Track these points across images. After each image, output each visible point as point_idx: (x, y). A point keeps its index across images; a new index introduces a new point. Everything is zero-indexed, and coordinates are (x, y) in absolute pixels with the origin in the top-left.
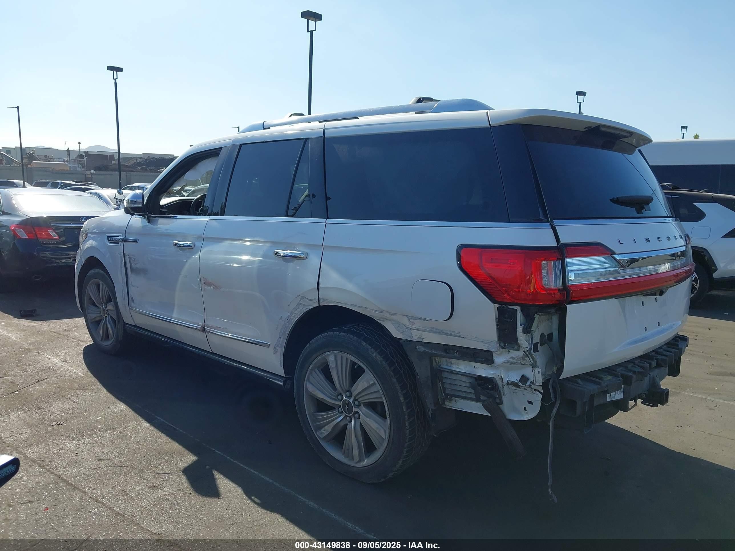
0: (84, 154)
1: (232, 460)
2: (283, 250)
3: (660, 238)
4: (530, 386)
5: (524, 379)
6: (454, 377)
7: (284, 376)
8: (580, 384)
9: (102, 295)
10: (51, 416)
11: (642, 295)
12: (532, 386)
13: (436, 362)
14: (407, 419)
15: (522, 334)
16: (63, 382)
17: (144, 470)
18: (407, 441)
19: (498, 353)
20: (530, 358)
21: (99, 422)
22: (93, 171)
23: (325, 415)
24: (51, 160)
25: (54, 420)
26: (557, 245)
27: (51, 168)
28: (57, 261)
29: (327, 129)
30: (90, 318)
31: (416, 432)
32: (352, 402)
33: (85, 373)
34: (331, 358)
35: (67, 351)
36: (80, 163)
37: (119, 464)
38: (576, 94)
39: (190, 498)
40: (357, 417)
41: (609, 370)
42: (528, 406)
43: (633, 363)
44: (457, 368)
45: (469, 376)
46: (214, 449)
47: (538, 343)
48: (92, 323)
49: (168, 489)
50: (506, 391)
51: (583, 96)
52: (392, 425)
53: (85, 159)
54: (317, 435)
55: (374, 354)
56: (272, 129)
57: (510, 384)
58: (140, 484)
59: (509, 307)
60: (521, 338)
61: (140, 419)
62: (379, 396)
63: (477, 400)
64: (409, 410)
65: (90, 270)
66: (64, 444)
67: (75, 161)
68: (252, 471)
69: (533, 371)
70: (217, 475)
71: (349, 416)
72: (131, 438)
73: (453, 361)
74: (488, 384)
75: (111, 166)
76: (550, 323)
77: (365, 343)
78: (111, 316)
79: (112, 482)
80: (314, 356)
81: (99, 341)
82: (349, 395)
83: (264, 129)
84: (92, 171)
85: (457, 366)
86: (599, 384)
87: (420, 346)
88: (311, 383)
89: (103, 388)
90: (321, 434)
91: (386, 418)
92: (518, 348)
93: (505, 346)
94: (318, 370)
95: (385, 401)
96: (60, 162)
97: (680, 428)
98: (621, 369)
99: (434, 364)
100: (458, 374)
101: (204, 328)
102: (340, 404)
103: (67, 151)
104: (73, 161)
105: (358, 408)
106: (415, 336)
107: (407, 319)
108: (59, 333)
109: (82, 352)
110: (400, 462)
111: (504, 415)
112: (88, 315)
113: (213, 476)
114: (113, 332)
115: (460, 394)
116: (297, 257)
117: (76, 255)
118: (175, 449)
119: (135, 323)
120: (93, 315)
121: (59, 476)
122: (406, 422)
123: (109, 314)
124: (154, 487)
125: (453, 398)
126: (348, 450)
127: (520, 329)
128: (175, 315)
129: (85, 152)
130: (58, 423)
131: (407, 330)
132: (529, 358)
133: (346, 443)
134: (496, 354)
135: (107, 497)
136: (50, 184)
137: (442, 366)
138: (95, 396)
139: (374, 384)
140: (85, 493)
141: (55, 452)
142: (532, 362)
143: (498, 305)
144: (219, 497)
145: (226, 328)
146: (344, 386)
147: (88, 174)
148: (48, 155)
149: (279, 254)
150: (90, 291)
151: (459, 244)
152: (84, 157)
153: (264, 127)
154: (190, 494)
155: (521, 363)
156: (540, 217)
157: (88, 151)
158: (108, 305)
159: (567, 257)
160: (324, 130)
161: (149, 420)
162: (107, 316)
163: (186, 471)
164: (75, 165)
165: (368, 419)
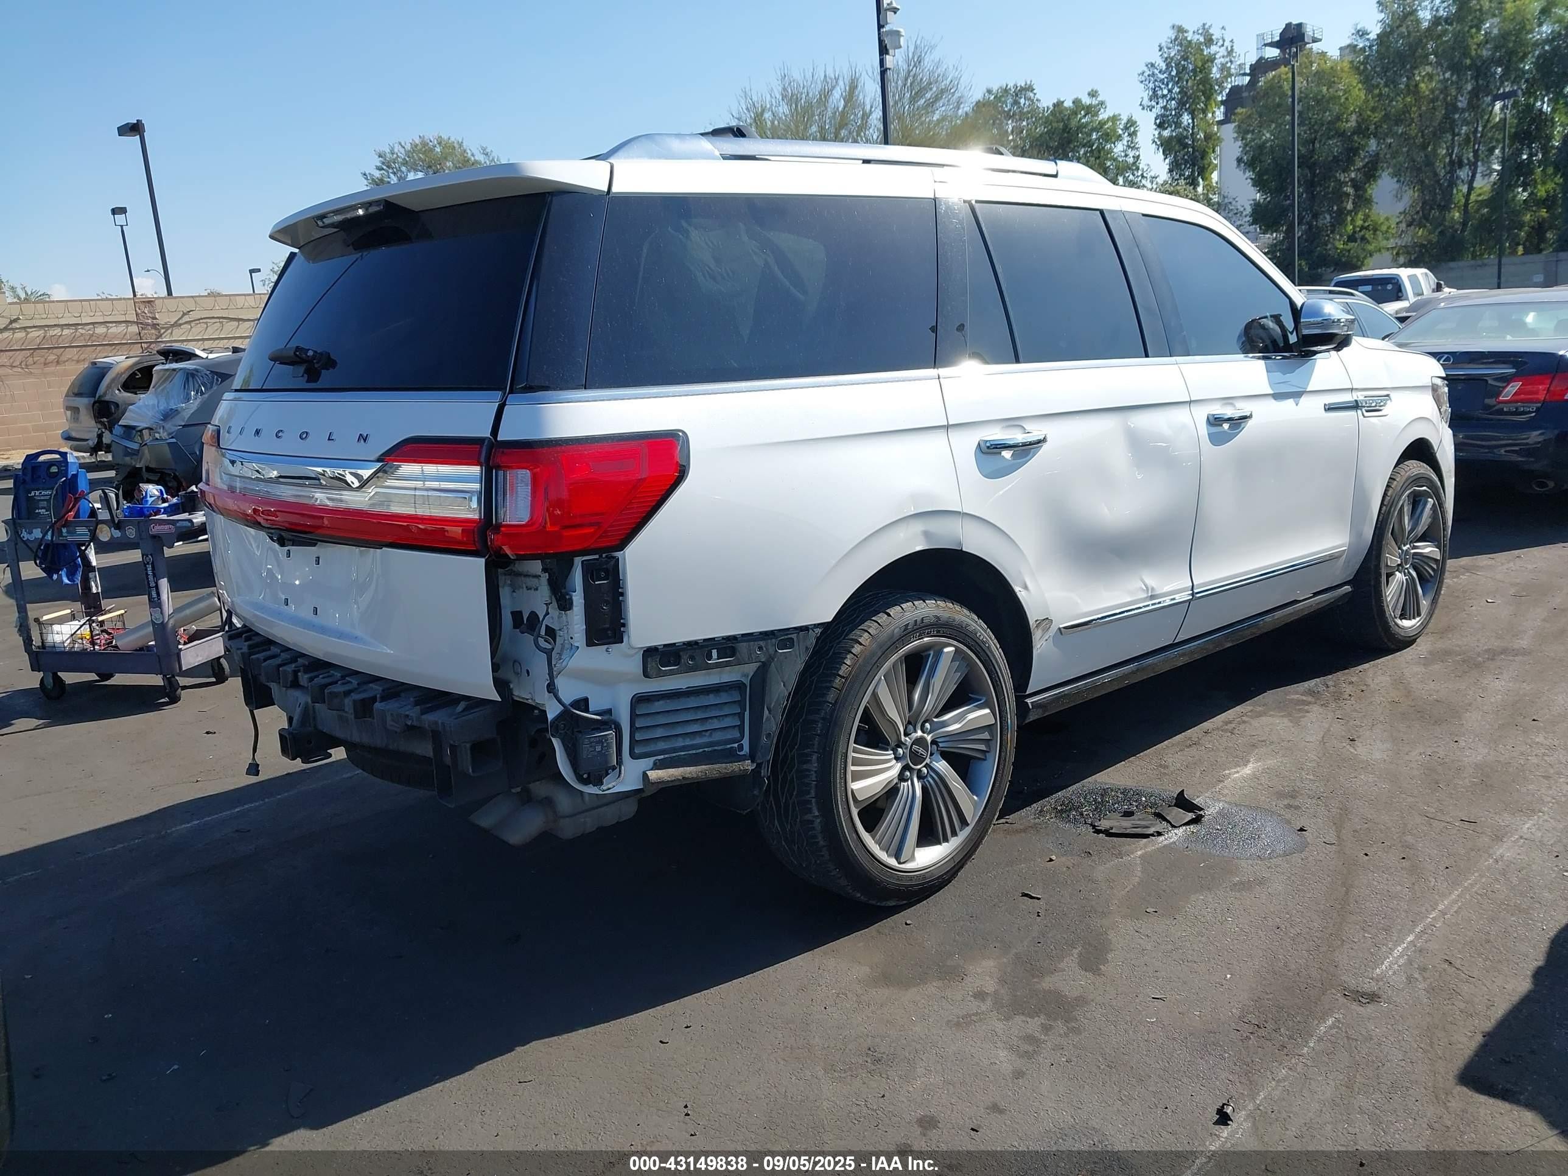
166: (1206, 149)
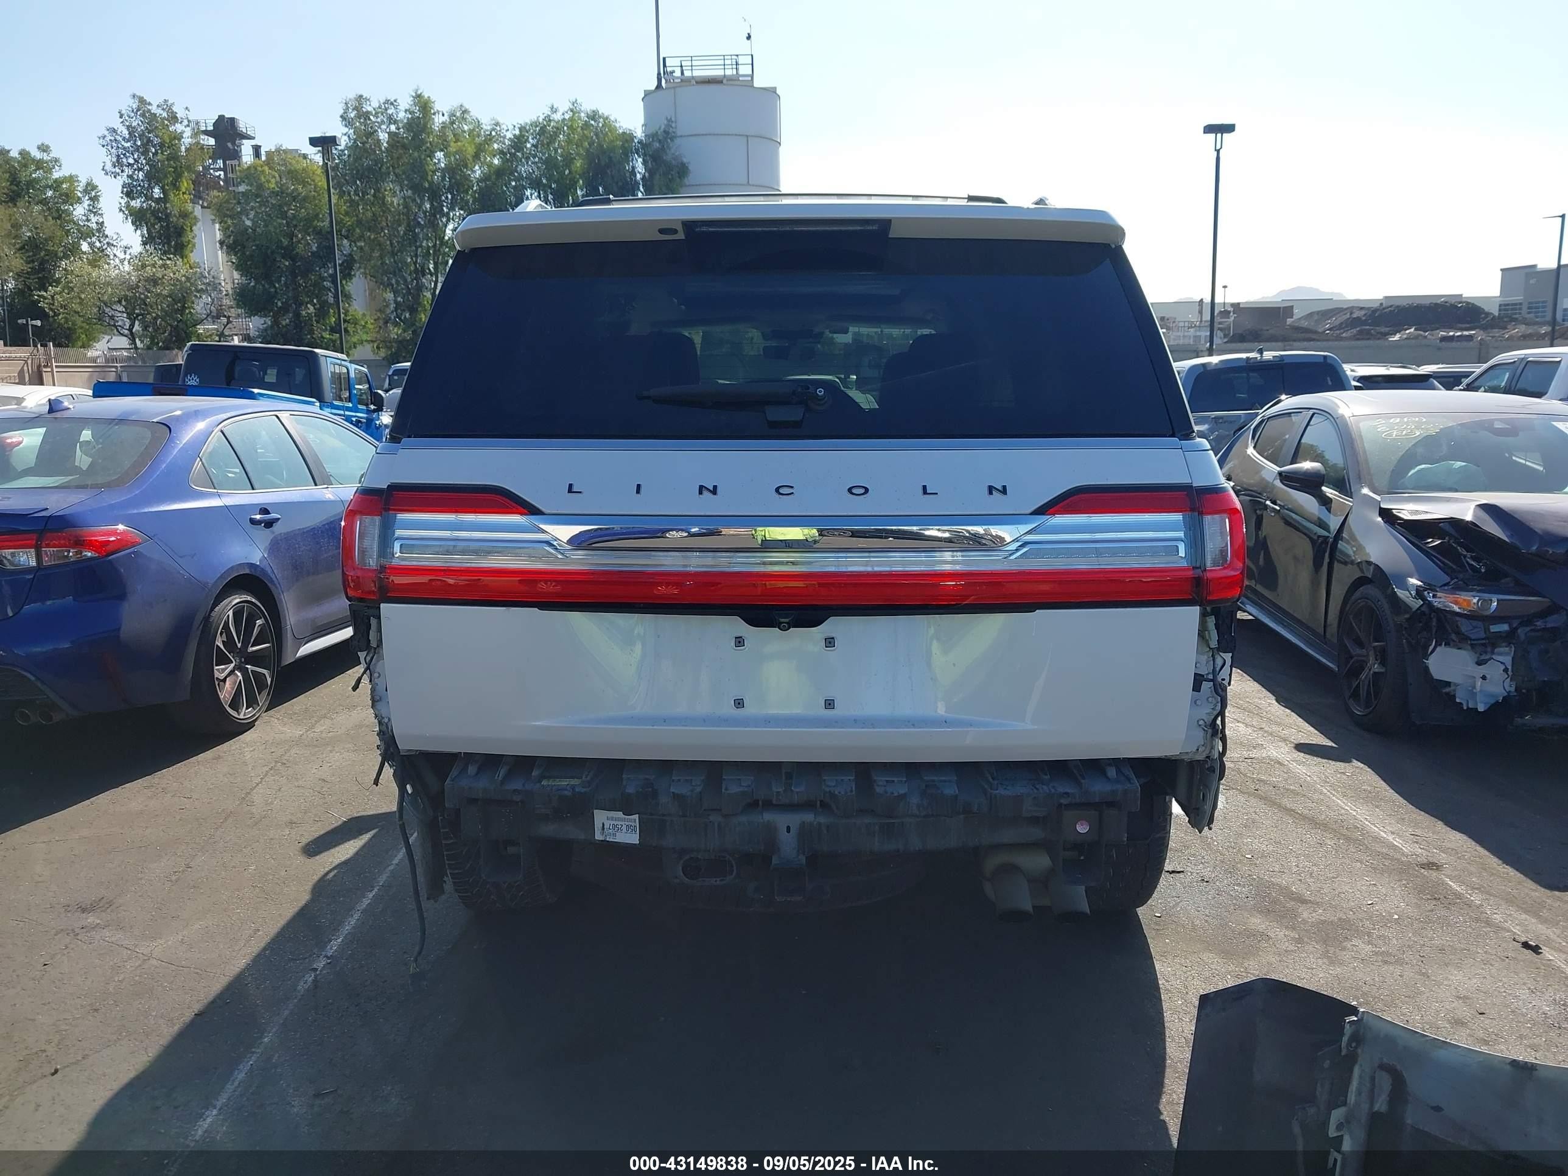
17: (327, 803)
37: (324, 790)
39: (289, 846)
49: (297, 830)
53: (1233, 319)
135: (240, 817)
140: (238, 806)
141: (312, 759)
144: (312, 857)
154: (300, 843)
157: (1239, 302)
163: (353, 820)
166: (185, 227)
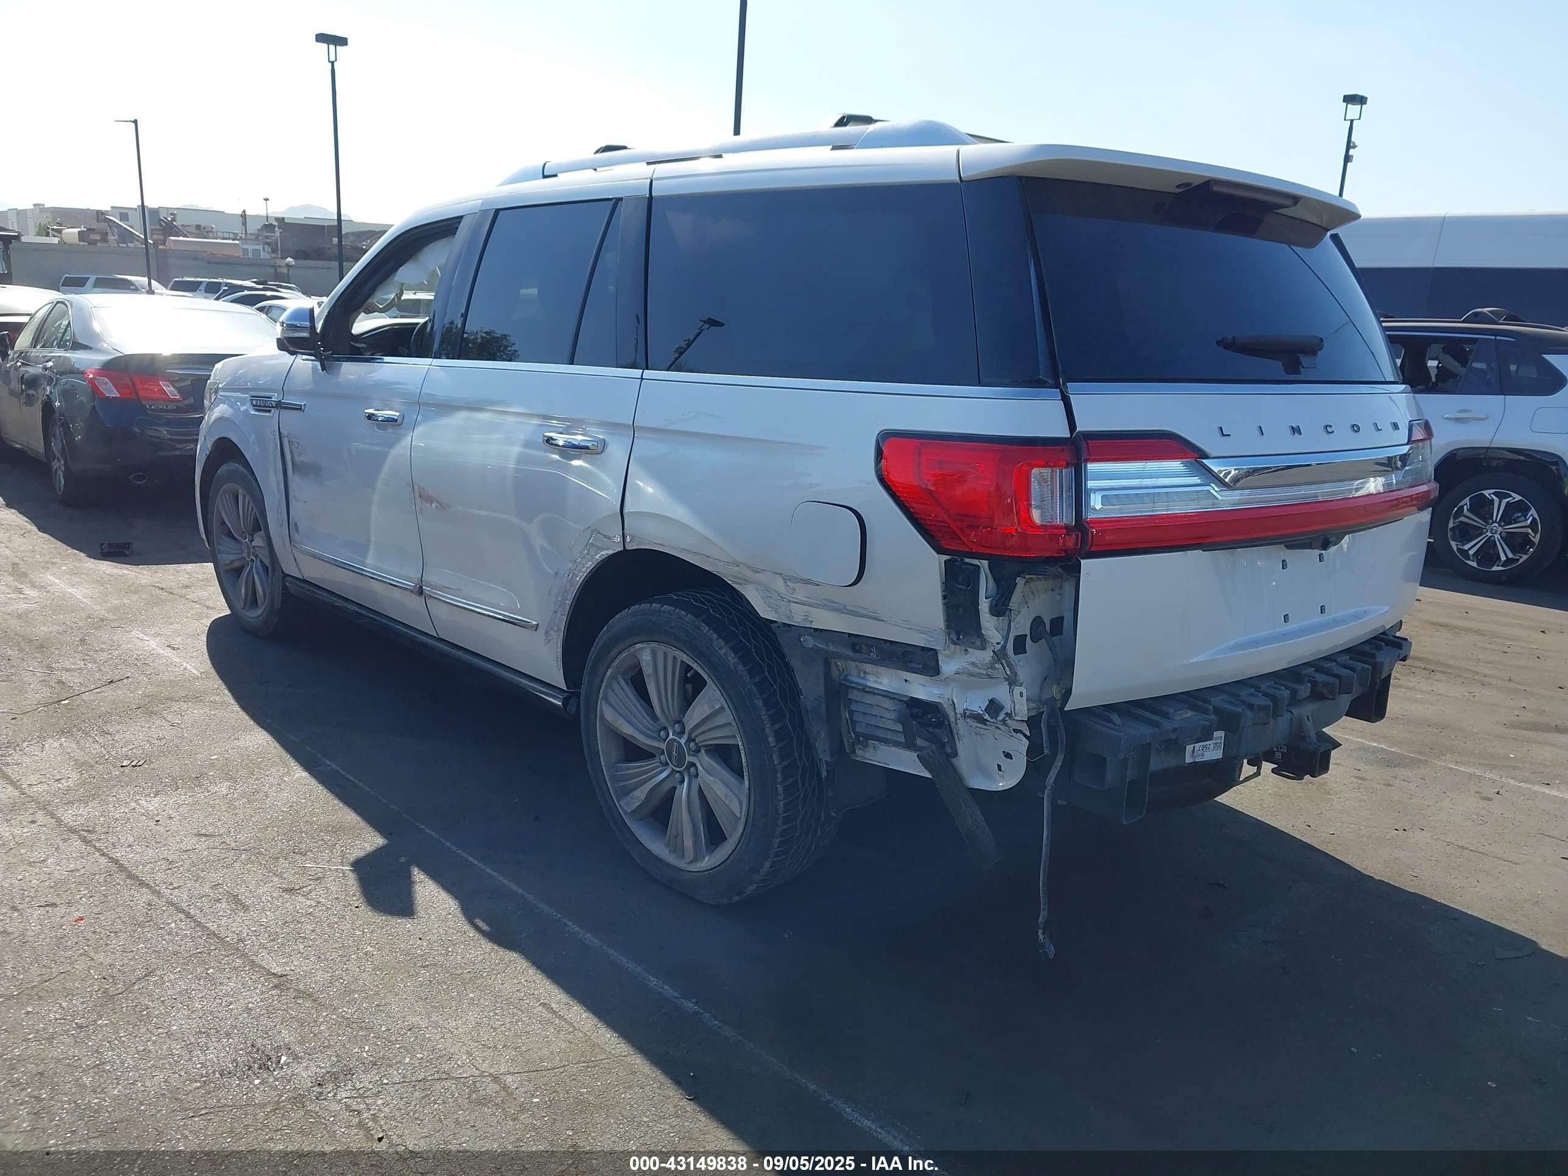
0: (277, 224)
1: (454, 849)
2: (561, 433)
3: (1331, 426)
4: (1004, 721)
5: (994, 707)
6: (868, 699)
7: (566, 689)
8: (1115, 724)
9: (244, 514)
10: (123, 749)
11: (1283, 545)
12: (1009, 722)
13: (838, 670)
14: (780, 780)
15: (988, 615)
16: (158, 685)
17: (278, 858)
18: (780, 822)
19: (947, 652)
20: (1005, 665)
21: (212, 765)
22: (292, 260)
23: (635, 767)
24: (211, 235)
25: (127, 756)
26: (1068, 435)
27: (206, 252)
28: (178, 446)
29: (658, 179)
30: (223, 563)
31: (800, 806)
32: (685, 744)
33: (203, 671)
34: (646, 655)
35: (178, 626)
36: (266, 243)
37: (233, 845)
38: (1344, 101)
39: (355, 914)
40: (694, 774)
41: (1193, 699)
42: (1004, 762)
43: (1252, 686)
44: (876, 682)
45: (894, 699)
46: (423, 827)
47: (1026, 635)
48: (227, 572)
49: (316, 895)
50: (962, 728)
51: (1360, 106)
52: (752, 791)
53: (278, 234)
54: (621, 807)
55: (724, 651)
56: (562, 177)
57: (968, 717)
58: (265, 884)
59: (967, 560)
60: (988, 624)
61: (293, 763)
62: (731, 734)
63: (910, 745)
64: (785, 763)
65: (224, 464)
66: (136, 801)
67: (256, 238)
68: (488, 870)
69: (1011, 691)
70: (418, 875)
71: (678, 772)
72: (267, 797)
73: (868, 667)
74: (929, 716)
75: (330, 249)
76: (1058, 597)
77: (707, 629)
78: (261, 561)
79: (215, 876)
80: (616, 650)
81: (239, 608)
82: (678, 731)
83: (545, 177)
84: (289, 259)
85: (876, 679)
86: (1156, 725)
87: (807, 637)
88: (612, 706)
89: (233, 701)
90: (628, 804)
91: (743, 778)
92: (982, 643)
93: (958, 639)
94: (624, 679)
95: (740, 744)
96: (226, 239)
97: (1401, 832)
98: (1223, 699)
99: (835, 673)
100: (876, 694)
101: (421, 587)
102: (663, 746)
103: (242, 215)
104: (252, 237)
105: (696, 756)
106: (797, 616)
107: (782, 581)
108: (171, 591)
109: (207, 629)
110: (767, 864)
111: (958, 778)
112: (219, 556)
113: (409, 875)
114: (264, 592)
115: (880, 733)
116: (587, 448)
117: (198, 435)
118: (348, 823)
119: (302, 574)
120: (229, 556)
121: (116, 861)
122: (779, 786)
123: (256, 556)
124: (290, 891)
125: (870, 741)
126: (676, 837)
127: (984, 605)
128: (370, 560)
129: (277, 219)
130: (134, 764)
131: (782, 603)
132: (1003, 666)
133: (671, 825)
134: (944, 655)
135: (198, 904)
136: (202, 287)
137: (850, 678)
138: (214, 715)
139: (722, 709)
140: (158, 894)
141: (118, 815)
142: (1009, 673)
143: (947, 557)
144: (412, 915)
145: (460, 590)
146: (669, 711)
147: (280, 266)
148: (203, 225)
149: (554, 442)
150: (222, 507)
151: (881, 429)
152: (277, 229)
153: (545, 174)
154: (357, 907)
155: (989, 675)
156: (1039, 375)
157: (283, 216)
158: (255, 536)
159: (1087, 461)
160: (652, 181)
161: (309, 766)
162: (254, 558)
163: (359, 866)
164: (257, 247)
165: (711, 778)
